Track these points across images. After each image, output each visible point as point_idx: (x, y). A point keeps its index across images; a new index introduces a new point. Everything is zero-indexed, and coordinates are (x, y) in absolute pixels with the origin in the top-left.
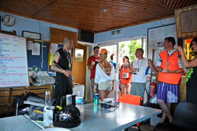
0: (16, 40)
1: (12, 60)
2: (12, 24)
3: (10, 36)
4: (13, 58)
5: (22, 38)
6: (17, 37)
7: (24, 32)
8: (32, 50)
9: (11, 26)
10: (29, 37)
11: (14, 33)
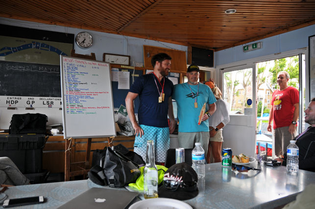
0: (95, 68)
1: (91, 96)
2: (88, 45)
3: (88, 62)
4: (92, 94)
5: (104, 64)
6: (97, 63)
7: (107, 56)
8: (118, 82)
9: (87, 47)
10: (113, 62)
11: (92, 57)
